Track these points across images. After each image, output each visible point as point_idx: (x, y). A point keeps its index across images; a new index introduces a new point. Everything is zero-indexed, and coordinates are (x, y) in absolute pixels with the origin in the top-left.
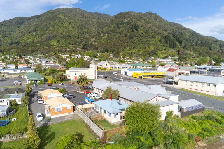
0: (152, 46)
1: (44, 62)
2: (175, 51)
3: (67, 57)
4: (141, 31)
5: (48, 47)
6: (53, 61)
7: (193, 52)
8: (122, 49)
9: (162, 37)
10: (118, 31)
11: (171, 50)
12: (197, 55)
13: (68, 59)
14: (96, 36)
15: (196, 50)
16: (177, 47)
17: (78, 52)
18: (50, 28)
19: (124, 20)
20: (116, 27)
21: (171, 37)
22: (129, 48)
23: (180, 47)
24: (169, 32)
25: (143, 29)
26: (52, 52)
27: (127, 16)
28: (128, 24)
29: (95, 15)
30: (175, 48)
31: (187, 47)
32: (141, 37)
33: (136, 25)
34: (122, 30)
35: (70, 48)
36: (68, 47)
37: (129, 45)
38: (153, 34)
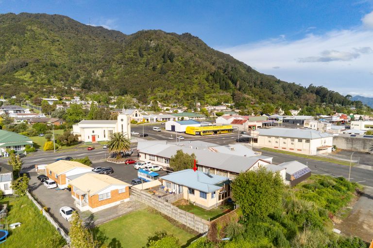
0: (195, 86)
1: (11, 112)
2: (228, 95)
3: (56, 103)
4: (178, 63)
5: (13, 83)
6: (30, 110)
7: (252, 96)
8: (150, 90)
9: (209, 74)
10: (141, 60)
11: (222, 93)
12: (258, 100)
13: (58, 107)
14: (103, 68)
15: (255, 94)
16: (230, 89)
17: (75, 94)
18: (12, 49)
19: (150, 43)
20: (138, 53)
21: (222, 74)
22: (160, 88)
23: (235, 88)
24: (218, 66)
25: (181, 59)
26: (22, 94)
27: (154, 37)
28: (157, 51)
29: (99, 32)
30: (229, 91)
31: (243, 89)
32: (179, 72)
33: (170, 52)
34: (148, 60)
35: (58, 87)
36: (54, 86)
37: (161, 84)
38: (196, 67)
